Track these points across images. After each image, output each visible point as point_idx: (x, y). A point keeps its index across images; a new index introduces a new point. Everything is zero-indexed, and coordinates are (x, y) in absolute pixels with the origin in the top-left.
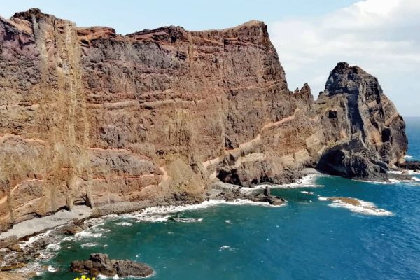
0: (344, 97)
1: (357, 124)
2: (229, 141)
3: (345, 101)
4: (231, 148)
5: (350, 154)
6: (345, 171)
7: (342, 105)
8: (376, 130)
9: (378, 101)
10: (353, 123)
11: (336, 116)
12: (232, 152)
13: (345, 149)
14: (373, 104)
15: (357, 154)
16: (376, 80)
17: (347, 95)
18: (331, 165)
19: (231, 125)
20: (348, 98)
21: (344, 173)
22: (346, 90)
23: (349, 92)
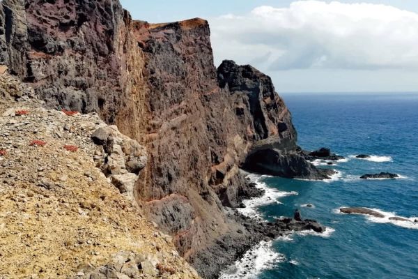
0: (244, 94)
1: (259, 120)
2: (215, 155)
3: (247, 98)
4: (217, 163)
5: (283, 153)
6: (283, 170)
7: (245, 102)
8: (273, 124)
9: (272, 97)
10: (255, 119)
11: (243, 113)
12: (218, 167)
13: (277, 148)
14: (268, 100)
15: (291, 152)
16: (270, 78)
17: (247, 92)
18: (261, 164)
19: (212, 136)
20: (248, 95)
21: (282, 173)
22: (244, 87)
23: (249, 90)
